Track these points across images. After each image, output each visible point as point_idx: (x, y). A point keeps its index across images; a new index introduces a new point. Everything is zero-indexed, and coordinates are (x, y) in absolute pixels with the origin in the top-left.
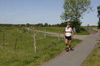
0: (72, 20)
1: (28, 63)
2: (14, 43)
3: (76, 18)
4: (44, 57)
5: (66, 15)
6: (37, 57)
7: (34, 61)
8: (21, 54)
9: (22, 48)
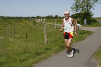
0: (83, 12)
1: (39, 54)
2: (25, 35)
3: (87, 9)
4: (54, 49)
5: (77, 7)
6: (47, 49)
7: (44, 53)
8: (32, 46)
9: (32, 41)
